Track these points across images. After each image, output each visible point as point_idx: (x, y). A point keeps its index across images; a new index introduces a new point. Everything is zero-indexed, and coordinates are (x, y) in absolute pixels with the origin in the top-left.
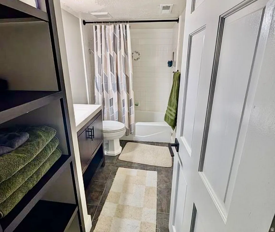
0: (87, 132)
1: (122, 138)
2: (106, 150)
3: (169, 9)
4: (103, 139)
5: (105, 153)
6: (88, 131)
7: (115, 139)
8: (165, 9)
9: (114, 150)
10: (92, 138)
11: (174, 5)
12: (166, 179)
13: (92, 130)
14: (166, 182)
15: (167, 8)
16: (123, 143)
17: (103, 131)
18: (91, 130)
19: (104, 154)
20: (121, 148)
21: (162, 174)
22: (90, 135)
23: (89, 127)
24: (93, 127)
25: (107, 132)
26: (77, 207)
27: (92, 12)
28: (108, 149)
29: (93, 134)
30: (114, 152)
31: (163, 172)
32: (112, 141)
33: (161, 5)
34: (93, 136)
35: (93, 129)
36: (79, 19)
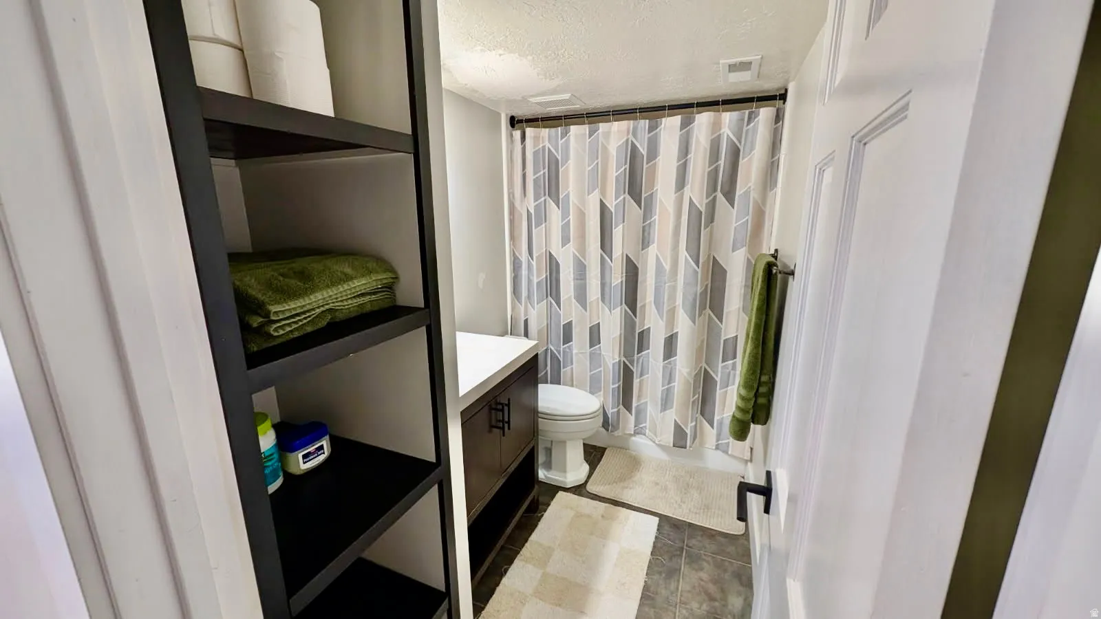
0: (493, 411)
1: (590, 438)
2: (543, 468)
3: (750, 69)
4: (538, 435)
5: (542, 474)
6: (497, 410)
7: (570, 440)
8: (734, 71)
9: (565, 471)
10: (503, 428)
11: (762, 58)
12: (712, 588)
13: (506, 408)
14: (712, 599)
15: (745, 66)
16: (594, 455)
17: (538, 412)
18: (503, 407)
19: (538, 478)
20: (586, 467)
21: (702, 569)
22: (500, 421)
23: (498, 397)
24: (509, 400)
25: (551, 417)
26: (447, 600)
27: (532, 96)
28: (548, 466)
29: (506, 419)
30: (566, 477)
31: (705, 564)
32: (563, 443)
33: (721, 62)
34: (509, 422)
35: (508, 405)
36: (499, 115)
